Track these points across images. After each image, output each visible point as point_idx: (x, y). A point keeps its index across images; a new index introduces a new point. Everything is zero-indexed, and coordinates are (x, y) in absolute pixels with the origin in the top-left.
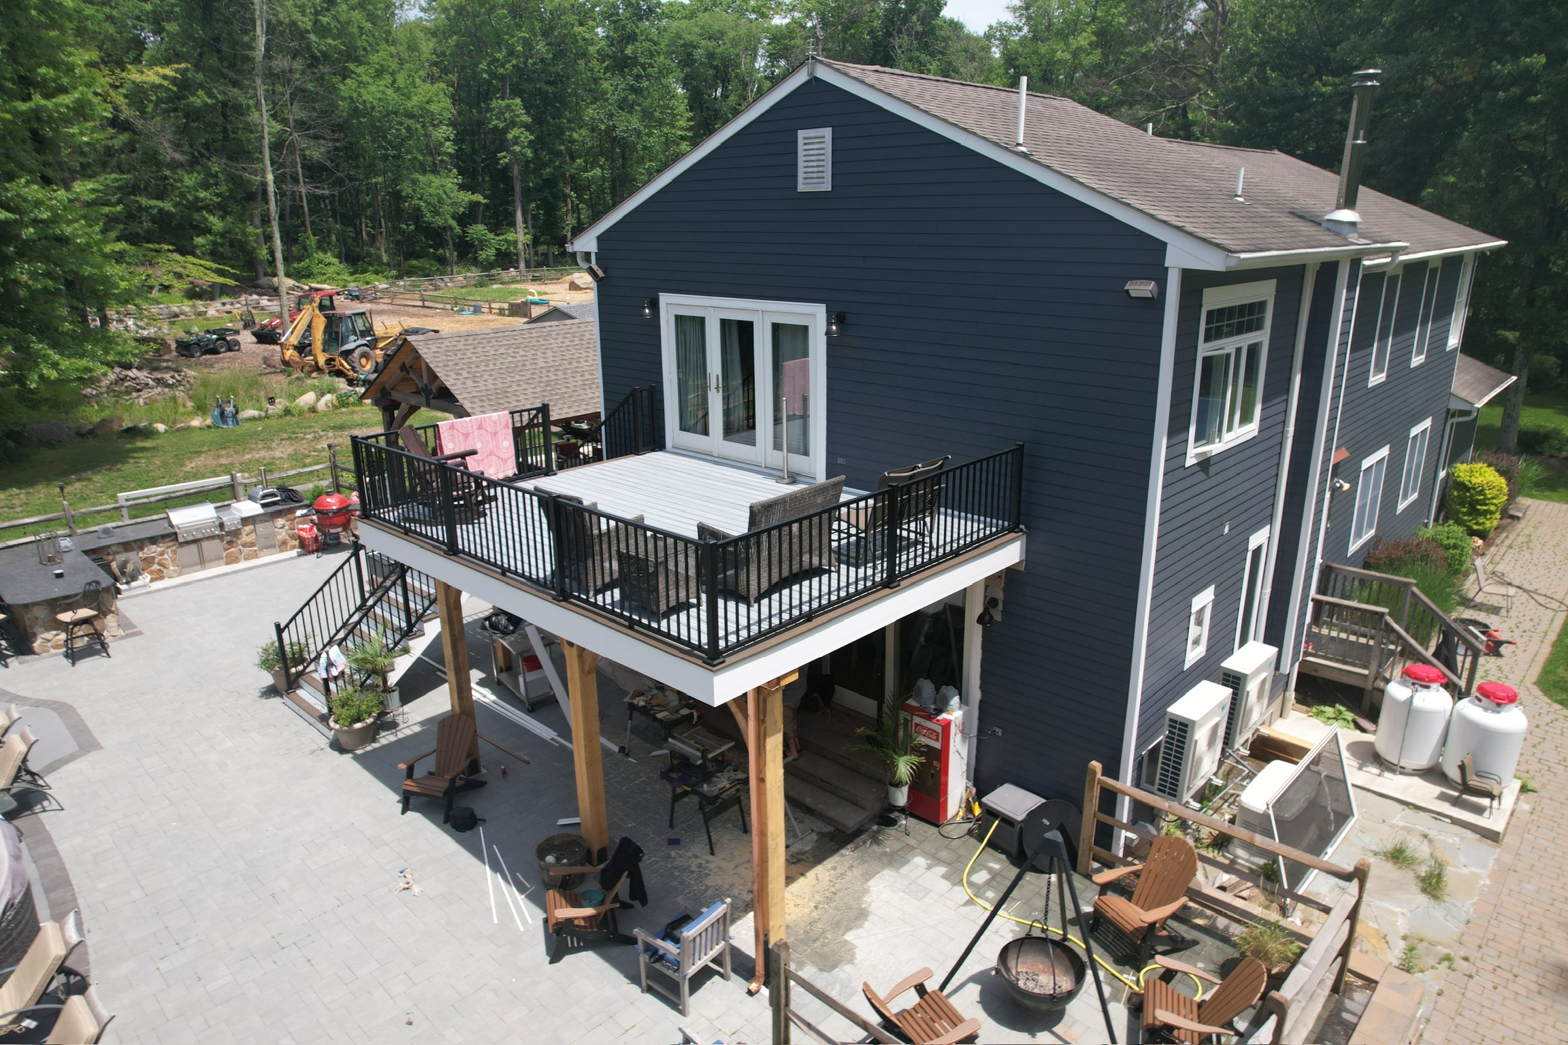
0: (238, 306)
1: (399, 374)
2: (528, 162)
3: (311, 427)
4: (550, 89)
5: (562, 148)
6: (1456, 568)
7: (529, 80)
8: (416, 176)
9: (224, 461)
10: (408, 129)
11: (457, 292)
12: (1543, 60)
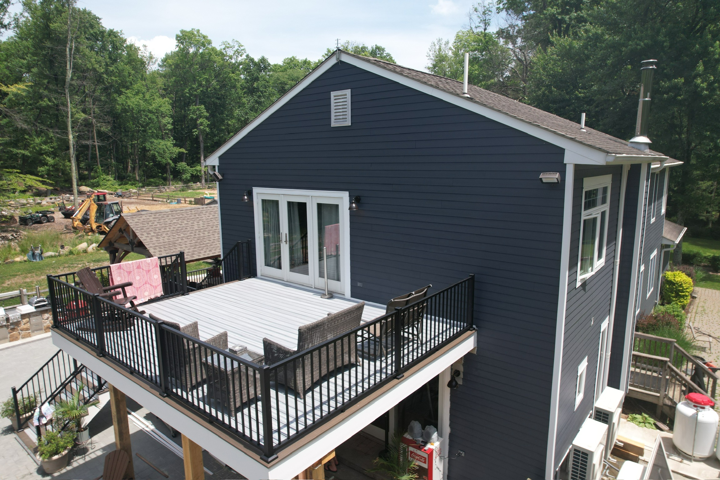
0: (58, 200)
1: (118, 234)
2: (207, 134)
3: (82, 261)
4: (218, 101)
5: (223, 128)
6: (680, 326)
7: (208, 97)
8: (153, 140)
9: (28, 280)
10: (150, 119)
11: (170, 194)
12: (683, 80)
